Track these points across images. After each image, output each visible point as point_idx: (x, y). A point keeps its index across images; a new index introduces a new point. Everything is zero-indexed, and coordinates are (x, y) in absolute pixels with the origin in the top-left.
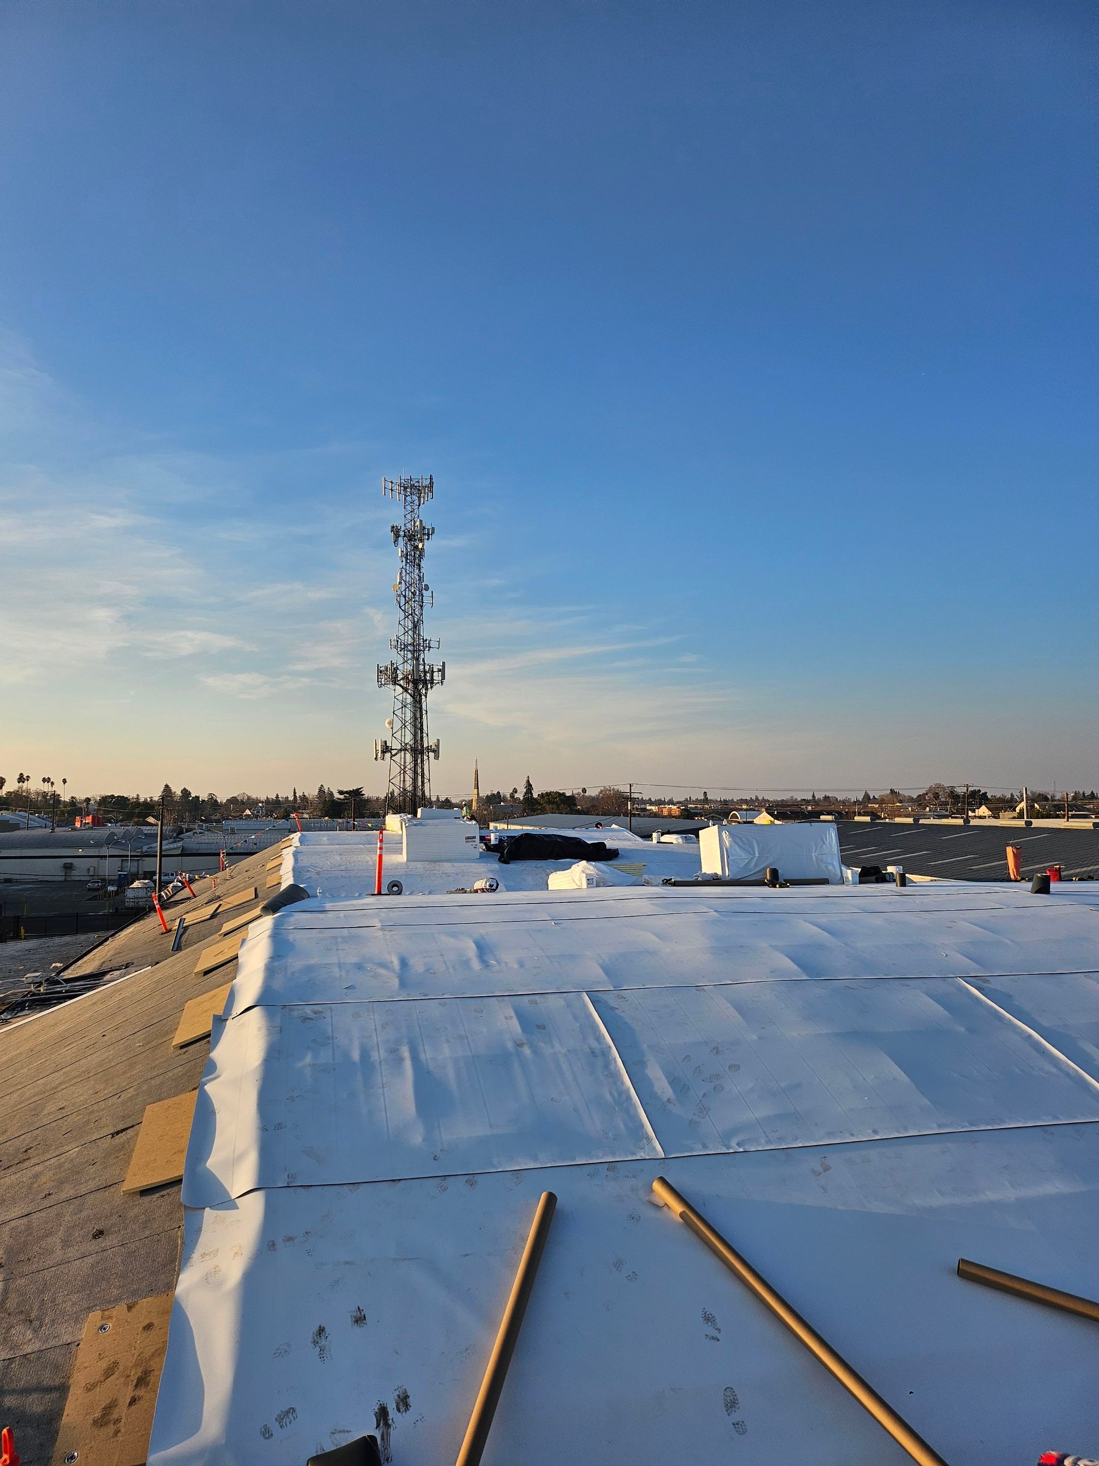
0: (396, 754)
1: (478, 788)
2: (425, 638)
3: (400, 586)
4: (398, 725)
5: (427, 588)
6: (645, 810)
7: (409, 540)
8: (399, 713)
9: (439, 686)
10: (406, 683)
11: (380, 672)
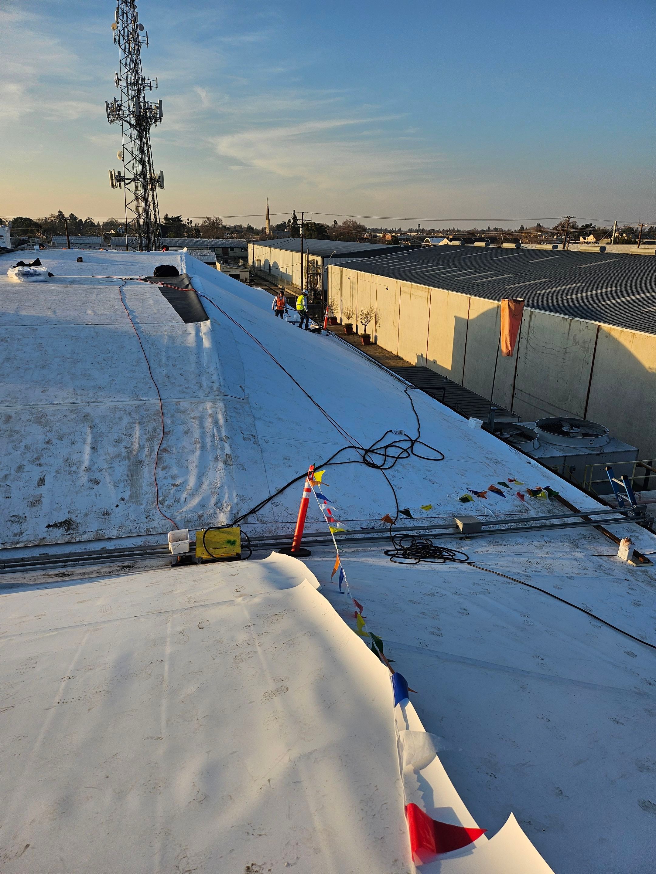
0: (129, 183)
1: (269, 219)
2: (143, 78)
3: (118, 25)
4: (128, 157)
5: (141, 27)
6: (376, 236)
8: (128, 146)
9: (158, 122)
10: (132, 119)
11: (108, 108)
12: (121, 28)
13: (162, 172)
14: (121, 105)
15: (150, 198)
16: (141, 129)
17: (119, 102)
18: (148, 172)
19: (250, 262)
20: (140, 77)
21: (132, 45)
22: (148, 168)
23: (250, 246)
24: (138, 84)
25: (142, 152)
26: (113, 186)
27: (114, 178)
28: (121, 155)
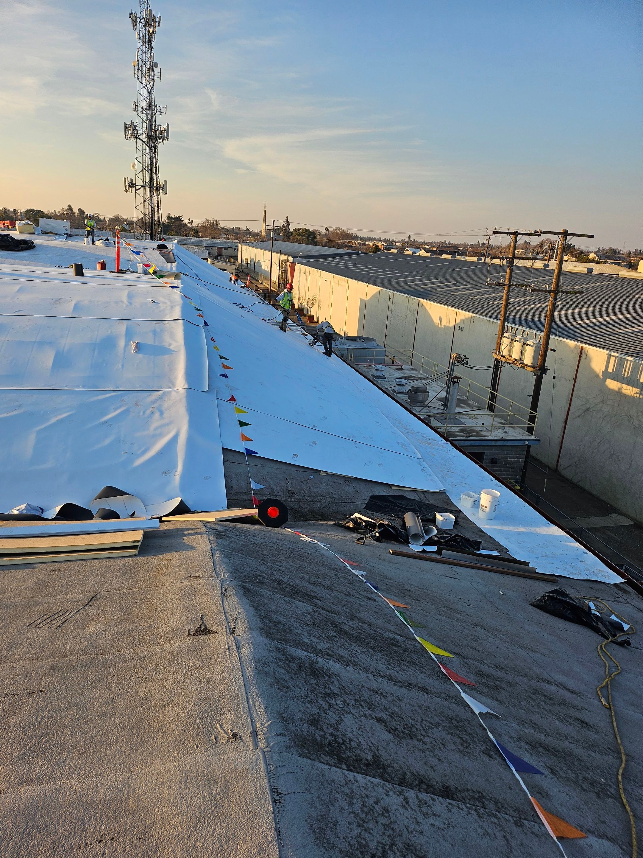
0: (139, 189)
1: (265, 223)
2: (155, 105)
3: (138, 62)
4: (139, 168)
5: (156, 65)
7: (145, 26)
8: (140, 159)
9: (165, 141)
10: (144, 137)
11: (126, 128)
12: (140, 65)
13: (166, 182)
14: (137, 126)
15: (155, 202)
16: (152, 146)
17: (135, 124)
18: (155, 181)
19: (240, 261)
20: (153, 104)
21: (148, 78)
22: (155, 178)
23: (240, 245)
24: (151, 109)
25: (151, 164)
26: (126, 191)
27: (127, 184)
28: (134, 166)
